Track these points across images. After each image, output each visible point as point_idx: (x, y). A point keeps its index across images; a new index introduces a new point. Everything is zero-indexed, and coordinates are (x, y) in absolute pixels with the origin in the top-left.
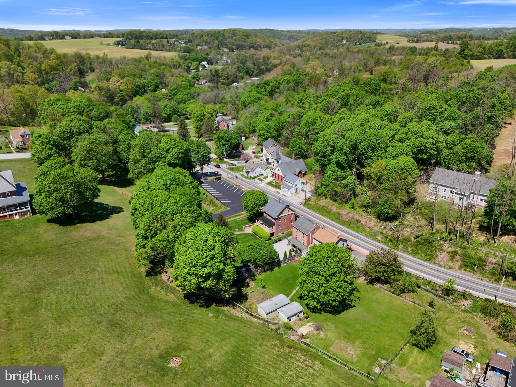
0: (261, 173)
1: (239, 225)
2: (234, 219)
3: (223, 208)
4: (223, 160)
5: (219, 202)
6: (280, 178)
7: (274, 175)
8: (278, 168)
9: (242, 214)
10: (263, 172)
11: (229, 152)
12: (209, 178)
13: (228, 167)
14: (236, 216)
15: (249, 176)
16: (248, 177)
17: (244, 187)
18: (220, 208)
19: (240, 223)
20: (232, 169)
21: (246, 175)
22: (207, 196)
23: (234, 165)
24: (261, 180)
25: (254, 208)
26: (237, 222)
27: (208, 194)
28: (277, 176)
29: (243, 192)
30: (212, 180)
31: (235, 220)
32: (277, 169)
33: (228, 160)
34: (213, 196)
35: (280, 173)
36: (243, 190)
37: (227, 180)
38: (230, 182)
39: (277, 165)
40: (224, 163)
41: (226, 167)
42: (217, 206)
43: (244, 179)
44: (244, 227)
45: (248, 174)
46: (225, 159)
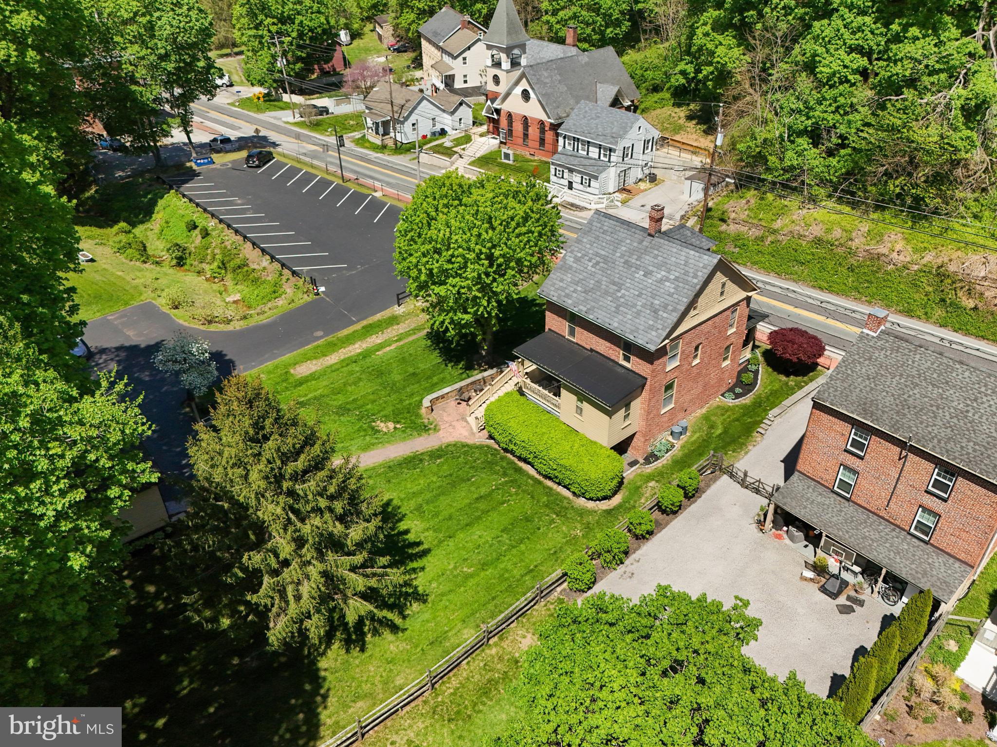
0: (438, 128)
1: (394, 388)
2: (357, 348)
3: (289, 290)
4: (279, 99)
5: (265, 261)
6: (533, 132)
7: (504, 123)
8: (524, 85)
9: (394, 320)
10: (446, 121)
11: (299, 65)
12: (221, 160)
13: (298, 119)
14: (369, 330)
15: (390, 143)
16: (384, 147)
17: (378, 184)
18: (275, 292)
19: (396, 376)
20: (315, 126)
21: (377, 141)
22: (206, 234)
23: (325, 111)
24: (448, 152)
25: (485, 289)
26: (379, 373)
27: (212, 223)
28: (518, 127)
29: (376, 205)
30: (235, 167)
31: (366, 355)
32: (518, 90)
33: (297, 99)
34: (237, 231)
35: (534, 110)
36: (378, 194)
37: (299, 161)
38: (312, 166)
39: (517, 73)
40: (282, 109)
41: (291, 119)
42: (255, 281)
43: (373, 155)
44: (426, 403)
45: (386, 133)
46: (286, 97)
